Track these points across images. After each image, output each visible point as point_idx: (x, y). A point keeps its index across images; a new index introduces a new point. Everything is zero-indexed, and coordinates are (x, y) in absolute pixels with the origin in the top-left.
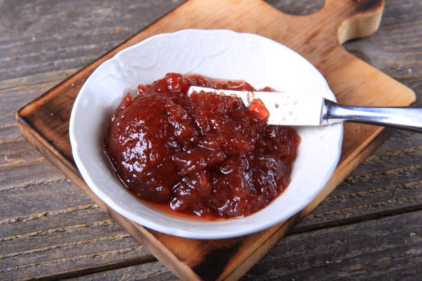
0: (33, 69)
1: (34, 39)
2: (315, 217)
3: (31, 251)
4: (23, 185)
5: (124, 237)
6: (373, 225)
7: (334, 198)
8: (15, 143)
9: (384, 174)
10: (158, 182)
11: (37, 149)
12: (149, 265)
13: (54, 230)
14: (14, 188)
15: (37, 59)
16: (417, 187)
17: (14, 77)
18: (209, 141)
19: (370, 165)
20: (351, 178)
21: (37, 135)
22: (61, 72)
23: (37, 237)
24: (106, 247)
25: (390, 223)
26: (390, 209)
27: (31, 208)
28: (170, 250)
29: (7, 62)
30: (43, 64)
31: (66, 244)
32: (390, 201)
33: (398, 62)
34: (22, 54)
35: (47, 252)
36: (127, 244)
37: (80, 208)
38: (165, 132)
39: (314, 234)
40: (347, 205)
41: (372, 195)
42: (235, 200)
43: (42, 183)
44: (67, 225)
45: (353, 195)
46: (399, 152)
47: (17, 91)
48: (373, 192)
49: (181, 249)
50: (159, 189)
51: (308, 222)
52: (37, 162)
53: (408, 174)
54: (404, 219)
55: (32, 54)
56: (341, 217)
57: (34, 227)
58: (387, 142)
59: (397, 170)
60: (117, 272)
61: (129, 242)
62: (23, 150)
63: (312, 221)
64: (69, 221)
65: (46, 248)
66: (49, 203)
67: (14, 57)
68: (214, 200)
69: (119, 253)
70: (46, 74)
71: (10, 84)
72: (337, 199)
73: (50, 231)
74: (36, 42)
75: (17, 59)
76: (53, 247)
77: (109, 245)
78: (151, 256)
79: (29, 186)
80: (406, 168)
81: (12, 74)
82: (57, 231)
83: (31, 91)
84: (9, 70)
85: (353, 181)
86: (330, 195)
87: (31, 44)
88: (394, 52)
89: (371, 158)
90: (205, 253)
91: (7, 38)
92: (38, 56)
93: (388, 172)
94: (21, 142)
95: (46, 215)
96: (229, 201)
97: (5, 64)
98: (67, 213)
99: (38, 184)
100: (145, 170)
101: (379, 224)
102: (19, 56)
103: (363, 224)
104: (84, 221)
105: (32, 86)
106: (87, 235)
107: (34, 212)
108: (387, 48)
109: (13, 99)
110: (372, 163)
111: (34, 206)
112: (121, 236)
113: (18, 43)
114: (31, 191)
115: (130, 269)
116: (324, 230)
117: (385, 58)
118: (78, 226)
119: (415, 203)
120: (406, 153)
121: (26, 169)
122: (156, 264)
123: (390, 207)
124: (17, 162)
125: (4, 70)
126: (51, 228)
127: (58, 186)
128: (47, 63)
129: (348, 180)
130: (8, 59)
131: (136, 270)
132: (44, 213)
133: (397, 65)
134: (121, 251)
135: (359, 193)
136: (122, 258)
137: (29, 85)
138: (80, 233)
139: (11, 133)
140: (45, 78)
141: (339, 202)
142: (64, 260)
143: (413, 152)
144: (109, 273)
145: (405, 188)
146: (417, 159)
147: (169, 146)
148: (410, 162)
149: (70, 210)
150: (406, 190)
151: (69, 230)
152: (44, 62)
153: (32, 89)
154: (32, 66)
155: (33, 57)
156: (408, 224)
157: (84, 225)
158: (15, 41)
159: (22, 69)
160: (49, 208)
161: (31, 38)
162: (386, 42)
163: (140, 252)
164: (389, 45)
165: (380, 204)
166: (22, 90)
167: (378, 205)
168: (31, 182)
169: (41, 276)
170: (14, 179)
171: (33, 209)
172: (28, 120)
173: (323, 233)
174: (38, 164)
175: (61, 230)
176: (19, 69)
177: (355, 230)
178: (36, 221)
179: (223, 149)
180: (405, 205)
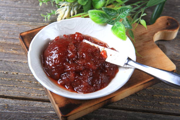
0: (35, 20)
1: (40, 9)
2: (118, 104)
3: (6, 85)
4: (13, 61)
5: (42, 90)
6: (140, 114)
7: (128, 99)
8: (17, 45)
9: (153, 96)
10: (56, 71)
11: (23, 49)
12: (47, 103)
13: (18, 80)
14: (10, 61)
15: (38, 17)
16: (164, 104)
17: (27, 21)
18: (79, 61)
19: (148, 90)
20: (139, 93)
21: (23, 44)
22: (44, 24)
23: (11, 81)
24: (34, 92)
25: (147, 115)
26: (150, 110)
27: (13, 70)
28: (54, 99)
29: (27, 15)
30: (39, 19)
31: (20, 86)
32: (151, 107)
33: (178, 54)
34: (33, 14)
35: (12, 87)
36: (42, 93)
37: (30, 75)
38: (65, 53)
39: (115, 111)
40: (132, 103)
41: (144, 102)
42: (82, 86)
43: (21, 62)
44: (23, 80)
45: (136, 100)
46: (163, 89)
47: (26, 26)
48: (145, 102)
49: (58, 99)
50: (56, 74)
51: (114, 105)
52: (22, 54)
53: (163, 98)
54: (154, 115)
55: (37, 15)
56: (128, 107)
57: (11, 77)
58: (159, 83)
59: (159, 96)
60: (35, 102)
61: (43, 92)
62: (19, 48)
63: (116, 105)
64: (25, 78)
65: (12, 86)
66: (20, 70)
67: (30, 14)
68: (75, 84)
69: (38, 95)
70: (39, 23)
71: (24, 23)
72: (129, 100)
73: (16, 80)
74: (40, 10)
75: (30, 15)
76: (15, 86)
77: (36, 91)
78: (49, 100)
79: (16, 62)
80: (163, 96)
81: (27, 20)
82: (19, 81)
83: (31, 28)
84: (26, 18)
85: (139, 95)
86: (127, 97)
87: (38, 11)
88: (178, 49)
89: (150, 88)
90: (66, 104)
91: (30, 7)
92: (38, 16)
93: (155, 96)
94: (19, 45)
95: (17, 74)
96: (80, 86)
97: (25, 16)
98: (25, 75)
99: (19, 62)
100: (53, 66)
101: (143, 114)
102: (32, 14)
103: (136, 112)
104: (30, 80)
105: (32, 26)
106: (29, 85)
107: (13, 72)
108: (176, 47)
109: (23, 29)
110: (149, 90)
111: (14, 69)
112: (41, 89)
113: (33, 9)
114: (15, 64)
115: (40, 102)
116: (120, 110)
117: (173, 51)
118: (27, 81)
119: (160, 111)
120: (166, 90)
121: (17, 55)
122: (50, 104)
123: (150, 109)
124: (15, 52)
125: (24, 18)
126: (17, 79)
127: (26, 64)
128: (41, 19)
129: (137, 94)
130: (27, 14)
131: (42, 104)
132: (17, 73)
133: (177, 55)
134: (39, 95)
135: (139, 100)
136: (38, 97)
137: (31, 26)
138: (27, 84)
139: (17, 41)
140: (38, 24)
141: (130, 101)
142: (17, 92)
143: (168, 91)
144: (32, 101)
145: (159, 104)
146: (169, 94)
147: (64, 59)
148: (166, 94)
149: (27, 74)
150: (159, 105)
151: (23, 81)
152: (40, 19)
153: (31, 27)
154: (35, 19)
155: (37, 16)
156: (155, 118)
157: (29, 81)
158: (33, 8)
159: (31, 19)
160: (19, 71)
161: (39, 9)
162: (176, 45)
163: (46, 97)
164: (177, 46)
165: (146, 107)
166: (28, 26)
167: (145, 107)
168: (17, 61)
169: (7, 95)
170: (11, 58)
171: (13, 71)
172: (22, 38)
173: (119, 111)
174: (22, 55)
175: (20, 81)
176: (30, 19)
177: (132, 114)
178: (13, 75)
179: (84, 66)
180: (156, 110)
